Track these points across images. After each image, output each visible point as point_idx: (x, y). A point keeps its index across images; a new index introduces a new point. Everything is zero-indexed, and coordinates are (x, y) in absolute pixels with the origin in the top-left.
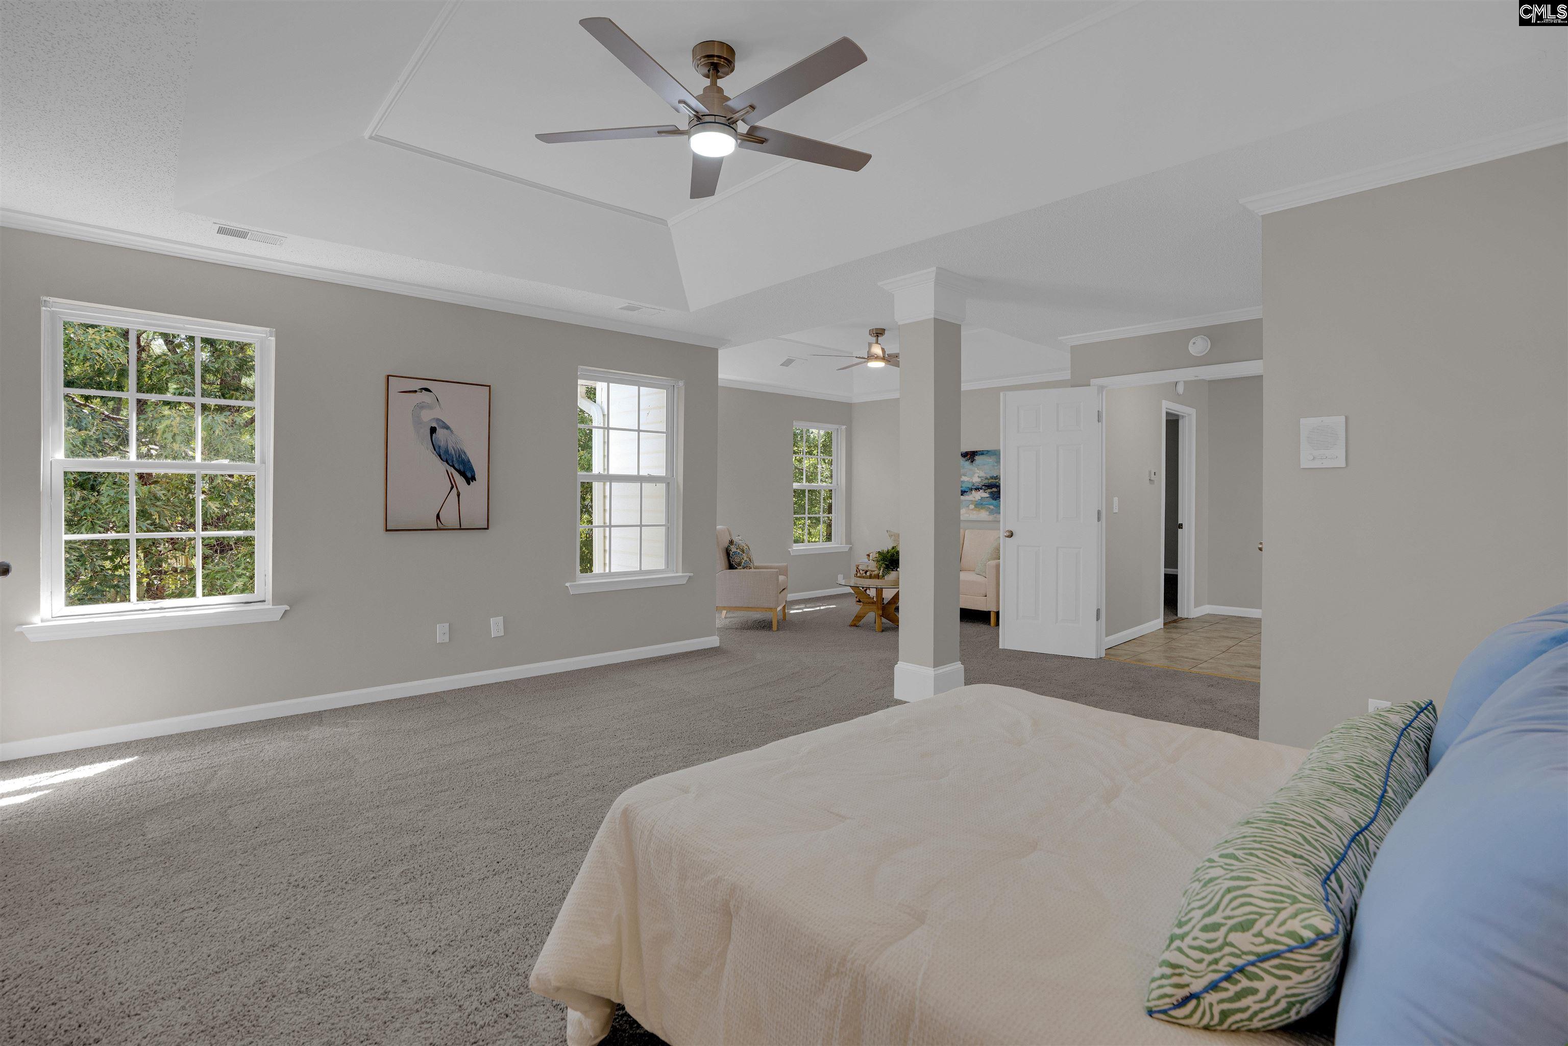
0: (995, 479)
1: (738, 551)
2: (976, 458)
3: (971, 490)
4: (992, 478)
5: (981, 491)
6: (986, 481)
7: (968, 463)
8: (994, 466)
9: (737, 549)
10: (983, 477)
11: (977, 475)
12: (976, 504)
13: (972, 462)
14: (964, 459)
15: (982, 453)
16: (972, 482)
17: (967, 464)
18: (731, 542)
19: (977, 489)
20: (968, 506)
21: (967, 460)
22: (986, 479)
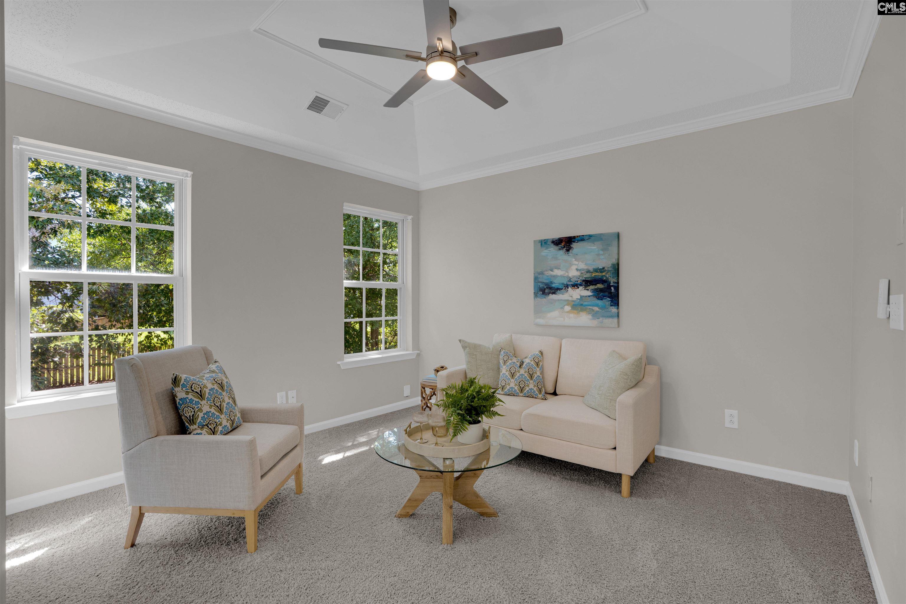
0: (601, 272)
1: (190, 396)
2: (574, 245)
3: (567, 286)
4: (596, 270)
5: (581, 288)
6: (588, 275)
7: (562, 252)
8: (598, 255)
9: (187, 393)
10: (583, 270)
11: (574, 267)
12: (574, 305)
13: (568, 251)
14: (557, 248)
15: (582, 239)
16: (568, 277)
17: (561, 254)
18: (176, 381)
19: (575, 286)
20: (562, 308)
21: (562, 248)
22: (588, 271)
